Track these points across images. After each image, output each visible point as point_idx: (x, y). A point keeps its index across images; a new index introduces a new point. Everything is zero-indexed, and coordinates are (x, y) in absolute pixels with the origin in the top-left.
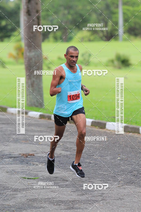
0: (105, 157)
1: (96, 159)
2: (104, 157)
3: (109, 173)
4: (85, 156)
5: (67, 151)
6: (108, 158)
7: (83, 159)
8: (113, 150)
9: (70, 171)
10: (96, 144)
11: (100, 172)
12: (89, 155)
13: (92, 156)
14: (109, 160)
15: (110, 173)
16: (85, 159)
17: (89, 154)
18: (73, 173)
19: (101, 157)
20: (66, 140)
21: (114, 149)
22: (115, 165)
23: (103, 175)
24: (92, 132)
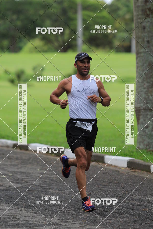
0: (64, 191)
1: (53, 193)
2: (62, 191)
3: (68, 210)
4: (40, 189)
5: (18, 183)
6: (67, 192)
7: (37, 193)
8: (72, 182)
9: (22, 208)
10: (52, 175)
11: (58, 209)
12: (44, 189)
13: (48, 189)
14: (68, 195)
15: (70, 211)
16: (39, 193)
17: (44, 187)
18: (25, 210)
19: (59, 190)
20: (16, 170)
21: (74, 181)
22: (76, 200)
23: (62, 213)
24: (47, 160)
